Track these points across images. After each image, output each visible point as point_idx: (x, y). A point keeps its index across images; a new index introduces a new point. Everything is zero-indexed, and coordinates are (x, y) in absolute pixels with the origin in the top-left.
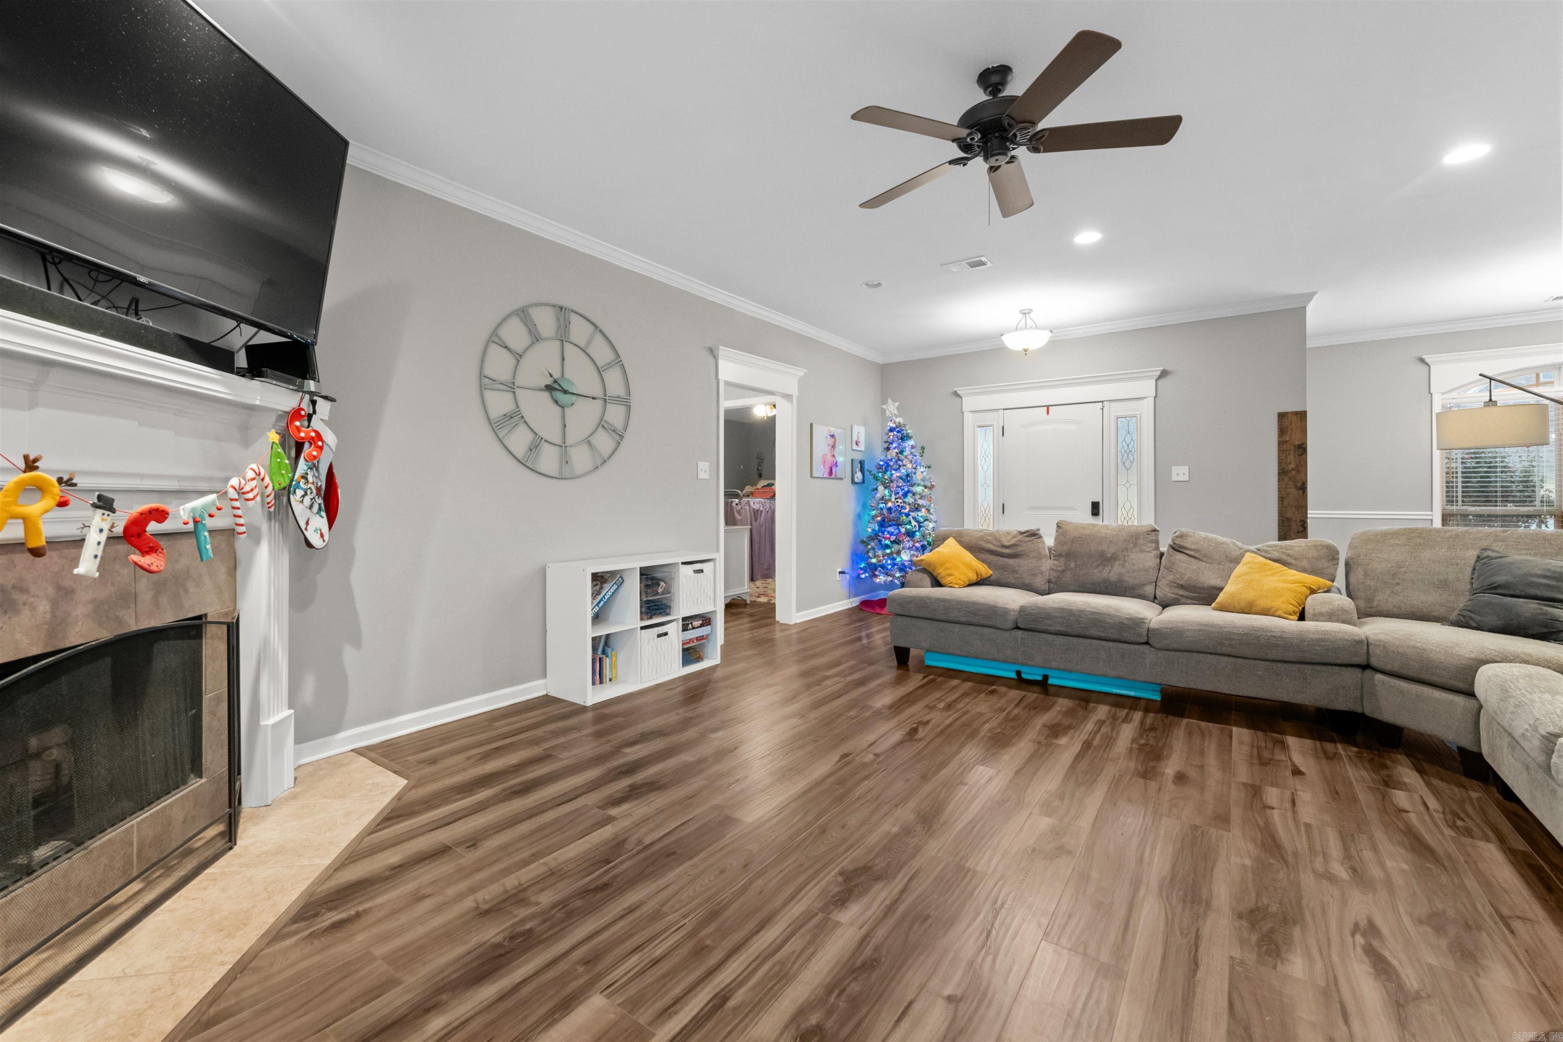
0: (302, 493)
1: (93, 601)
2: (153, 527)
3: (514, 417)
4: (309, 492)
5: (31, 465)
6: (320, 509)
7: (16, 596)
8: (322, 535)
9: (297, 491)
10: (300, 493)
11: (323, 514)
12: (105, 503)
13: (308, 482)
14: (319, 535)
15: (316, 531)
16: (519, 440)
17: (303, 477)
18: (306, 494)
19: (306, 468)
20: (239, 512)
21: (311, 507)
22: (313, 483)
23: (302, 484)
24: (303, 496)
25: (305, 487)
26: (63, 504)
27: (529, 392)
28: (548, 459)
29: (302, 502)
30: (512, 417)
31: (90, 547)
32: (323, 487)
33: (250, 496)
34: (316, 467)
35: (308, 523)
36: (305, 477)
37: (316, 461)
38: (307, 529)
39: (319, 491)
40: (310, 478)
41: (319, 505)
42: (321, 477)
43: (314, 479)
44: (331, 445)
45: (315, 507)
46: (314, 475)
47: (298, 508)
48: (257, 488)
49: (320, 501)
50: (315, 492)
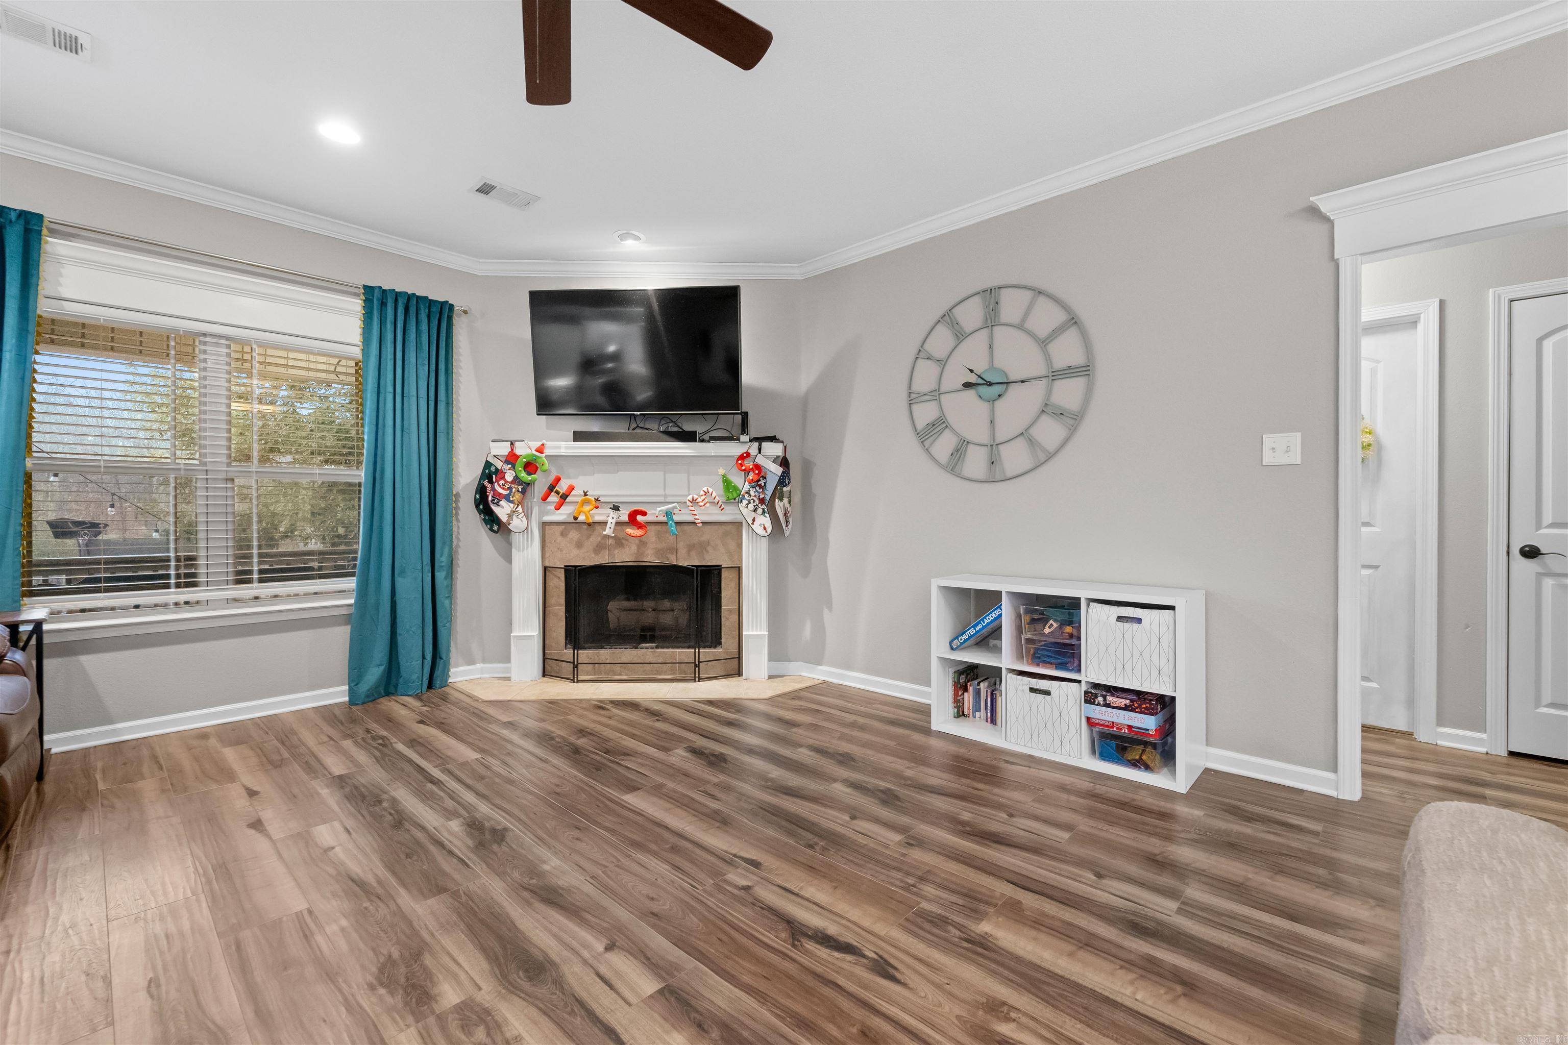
0: (747, 502)
1: (656, 548)
2: (640, 518)
3: (939, 425)
4: (752, 501)
5: (585, 494)
6: (764, 512)
7: (624, 542)
8: (765, 528)
9: (743, 501)
10: (745, 502)
11: (767, 515)
12: (616, 508)
13: (749, 496)
14: (762, 528)
15: (761, 525)
16: (944, 446)
17: (746, 493)
18: (749, 503)
19: (748, 487)
20: (694, 513)
21: (755, 511)
22: (755, 496)
23: (746, 497)
24: (748, 504)
25: (748, 499)
26: (597, 508)
27: (952, 394)
28: (975, 462)
29: (747, 507)
30: (934, 425)
31: (609, 525)
32: (768, 498)
33: (702, 504)
34: (760, 486)
35: (754, 520)
36: (748, 493)
37: (762, 482)
38: (753, 524)
39: (762, 501)
40: (752, 493)
41: (763, 509)
42: (766, 492)
43: (757, 493)
44: (774, 472)
45: (760, 511)
46: (756, 491)
47: (745, 511)
48: (706, 500)
49: (764, 507)
50: (757, 502)
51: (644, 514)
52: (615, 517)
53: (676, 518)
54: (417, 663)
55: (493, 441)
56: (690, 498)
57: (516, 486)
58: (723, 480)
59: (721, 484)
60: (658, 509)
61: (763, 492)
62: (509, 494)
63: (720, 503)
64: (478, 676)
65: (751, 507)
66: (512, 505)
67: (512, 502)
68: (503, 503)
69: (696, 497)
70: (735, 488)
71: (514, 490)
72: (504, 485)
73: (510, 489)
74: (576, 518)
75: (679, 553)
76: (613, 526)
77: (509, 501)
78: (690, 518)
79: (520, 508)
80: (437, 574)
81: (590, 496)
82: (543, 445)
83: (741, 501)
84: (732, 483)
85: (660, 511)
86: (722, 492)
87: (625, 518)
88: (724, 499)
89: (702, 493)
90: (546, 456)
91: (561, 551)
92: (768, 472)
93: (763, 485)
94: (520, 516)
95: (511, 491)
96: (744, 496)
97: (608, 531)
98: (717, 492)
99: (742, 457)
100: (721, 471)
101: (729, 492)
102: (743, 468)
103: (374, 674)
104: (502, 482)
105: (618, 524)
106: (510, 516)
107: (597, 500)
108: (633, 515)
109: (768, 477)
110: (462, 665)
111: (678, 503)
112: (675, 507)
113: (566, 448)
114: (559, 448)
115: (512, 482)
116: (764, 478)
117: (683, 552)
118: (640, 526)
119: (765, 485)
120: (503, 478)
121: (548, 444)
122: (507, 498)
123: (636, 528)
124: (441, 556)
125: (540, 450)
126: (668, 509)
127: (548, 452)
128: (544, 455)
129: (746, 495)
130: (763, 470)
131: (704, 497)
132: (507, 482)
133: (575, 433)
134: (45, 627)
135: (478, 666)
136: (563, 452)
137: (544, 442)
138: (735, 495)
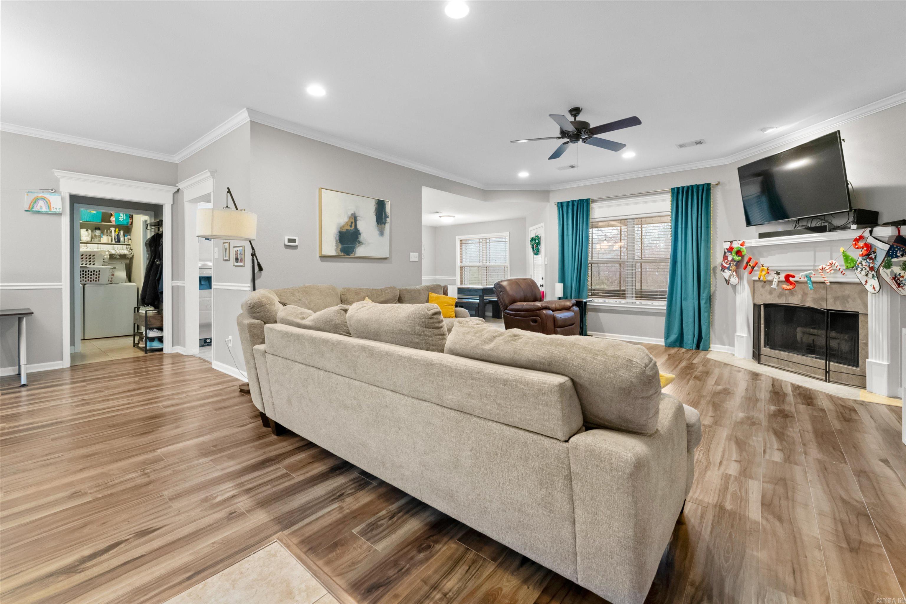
0: (860, 270)
2: (791, 279)
4: (864, 269)
5: (763, 266)
8: (874, 288)
9: (858, 269)
10: (859, 269)
11: (876, 279)
12: (778, 273)
13: (862, 265)
14: (872, 288)
15: (871, 285)
17: (860, 263)
18: (862, 270)
19: (861, 259)
20: (824, 276)
21: (867, 275)
22: (866, 265)
24: (861, 271)
25: (861, 267)
26: (768, 273)
29: (861, 273)
31: (774, 282)
32: (877, 266)
33: (828, 271)
34: (871, 259)
35: (866, 282)
36: (861, 263)
37: (873, 256)
38: (866, 284)
39: (872, 269)
40: (864, 263)
41: (873, 275)
42: (876, 262)
43: (867, 264)
44: (882, 248)
45: (870, 276)
46: (867, 262)
47: (859, 276)
48: (831, 268)
49: (873, 273)
50: (868, 269)
51: (794, 277)
52: (777, 278)
53: (813, 279)
54: (691, 337)
55: (724, 242)
56: (820, 267)
57: (733, 263)
58: (843, 255)
59: (842, 259)
60: (801, 274)
61: (873, 262)
62: (730, 266)
63: (841, 270)
64: (726, 351)
65: (864, 272)
66: (730, 272)
67: (731, 270)
68: (726, 271)
69: (824, 266)
70: (853, 260)
71: (732, 264)
72: (727, 262)
73: (730, 264)
74: (759, 279)
75: (828, 301)
76: (776, 283)
77: (729, 270)
78: (822, 280)
79: (734, 273)
80: (701, 301)
81: (765, 267)
82: (743, 242)
83: (857, 269)
84: (849, 257)
85: (802, 275)
86: (843, 263)
87: (783, 278)
88: (845, 267)
89: (828, 264)
90: (745, 248)
91: (762, 295)
92: (877, 248)
93: (873, 257)
94: (734, 277)
95: (730, 265)
96: (858, 265)
97: (774, 286)
98: (840, 263)
99: (857, 240)
100: (842, 249)
101: (848, 263)
102: (857, 246)
103: (674, 337)
104: (726, 261)
105: (779, 281)
106: (730, 277)
107: (768, 269)
108: (787, 277)
109: (877, 252)
110: (718, 344)
111: (813, 270)
112: (810, 273)
113: (756, 242)
114: (751, 243)
115: (731, 261)
116: (875, 252)
117: (831, 300)
118: (791, 283)
119: (875, 257)
120: (727, 259)
121: (746, 241)
122: (728, 268)
123: (789, 284)
124: (703, 293)
125: (742, 245)
126: (806, 274)
127: (746, 245)
128: (744, 247)
129: (860, 265)
130: (873, 247)
131: (830, 266)
132: (728, 261)
133: (760, 234)
134: (587, 304)
135: (727, 347)
136: (754, 244)
137: (744, 240)
138: (852, 265)
